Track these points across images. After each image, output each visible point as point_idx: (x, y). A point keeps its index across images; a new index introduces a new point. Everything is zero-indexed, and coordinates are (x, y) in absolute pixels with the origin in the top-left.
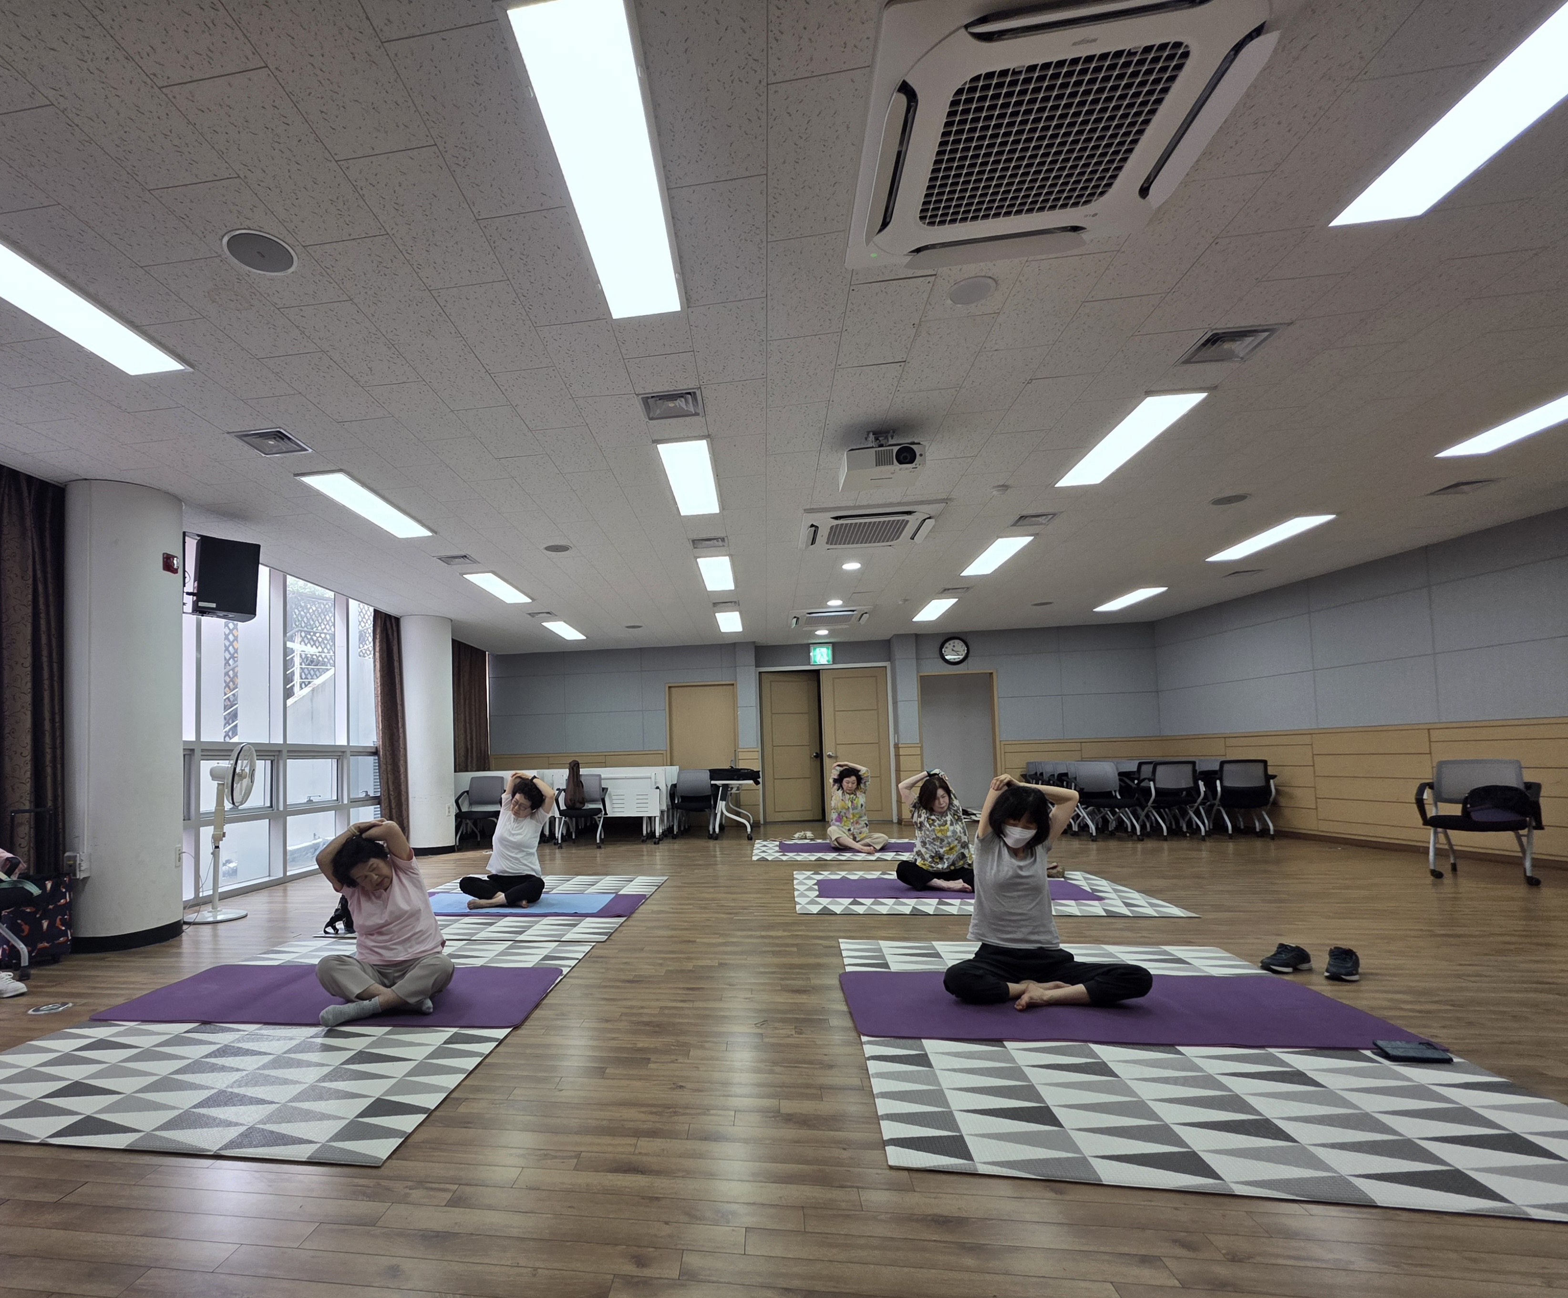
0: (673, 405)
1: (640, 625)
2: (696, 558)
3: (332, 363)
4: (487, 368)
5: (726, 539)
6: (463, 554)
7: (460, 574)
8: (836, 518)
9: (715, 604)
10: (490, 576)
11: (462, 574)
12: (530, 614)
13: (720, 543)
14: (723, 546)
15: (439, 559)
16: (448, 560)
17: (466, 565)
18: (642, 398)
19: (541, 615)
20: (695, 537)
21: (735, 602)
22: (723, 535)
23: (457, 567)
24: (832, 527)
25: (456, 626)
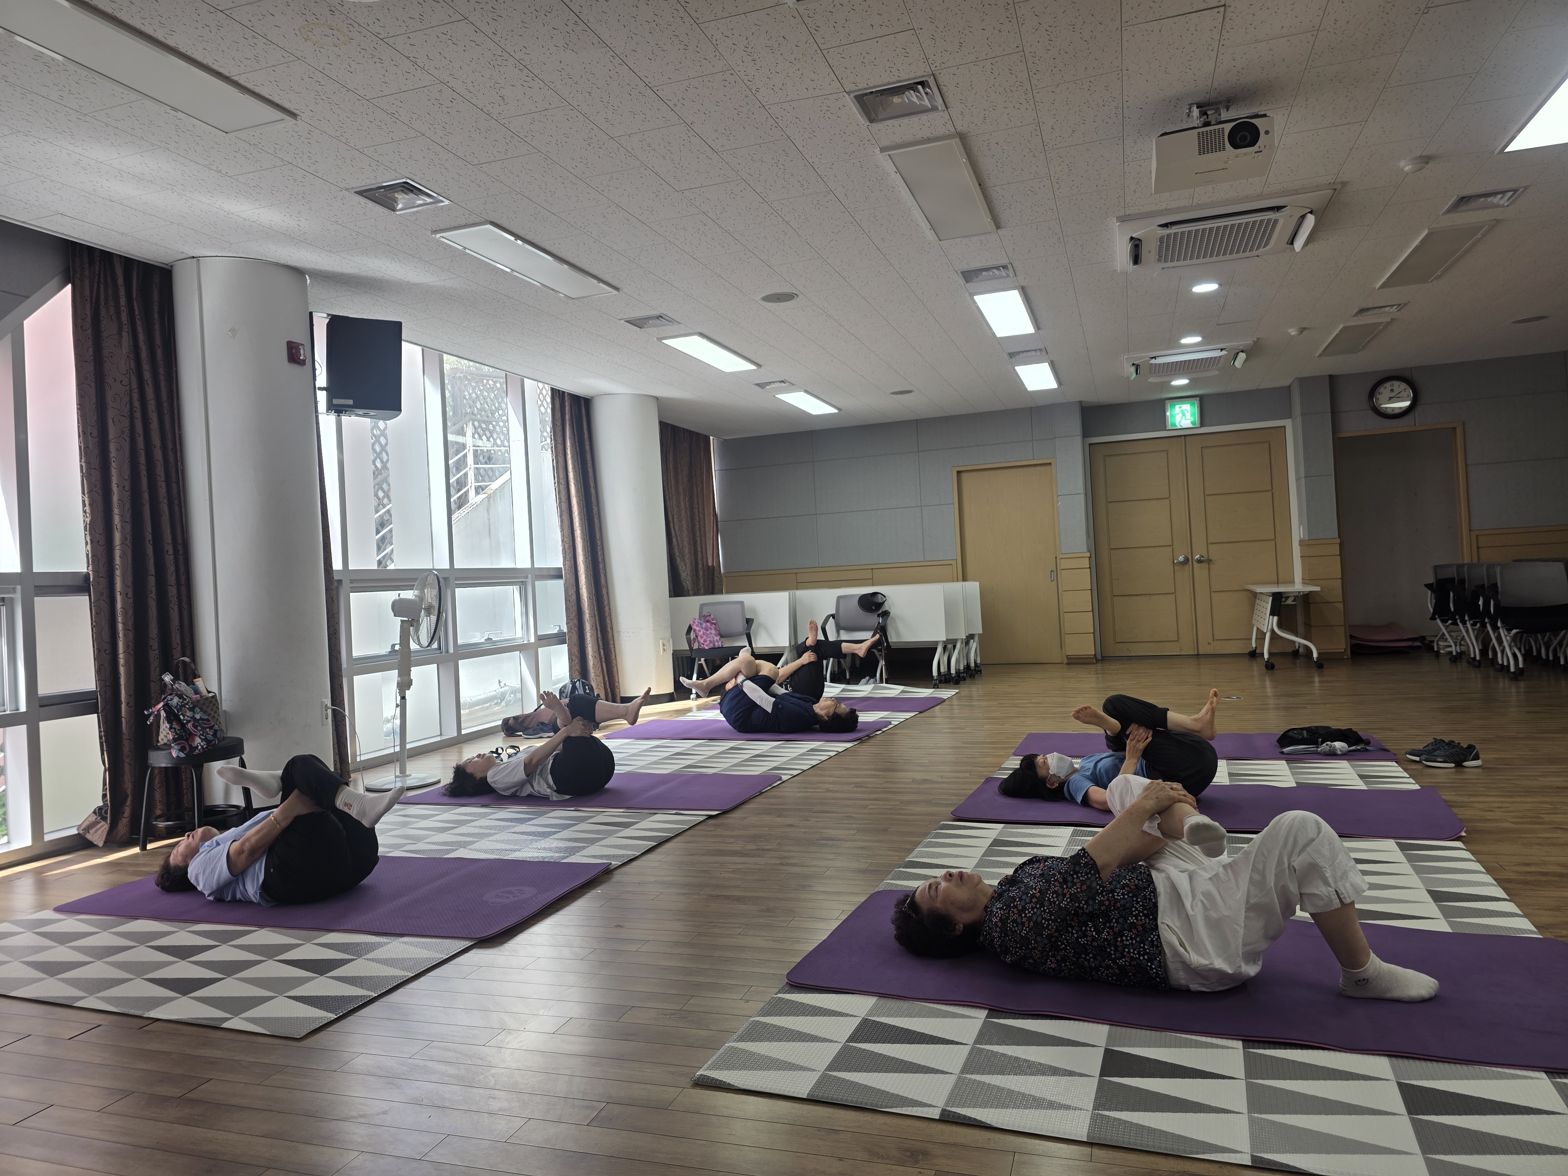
0: (900, 100)
1: (910, 389)
2: (972, 295)
3: (455, 95)
4: (647, 81)
5: (1010, 266)
6: (657, 313)
7: (658, 339)
8: (1166, 225)
9: (1011, 355)
10: (696, 339)
11: (660, 339)
12: (757, 385)
13: (1003, 273)
14: (1008, 276)
15: (628, 322)
16: (639, 323)
17: (664, 328)
18: (855, 97)
19: (773, 386)
20: (966, 268)
21: (1041, 350)
22: (1004, 262)
23: (652, 331)
24: (1161, 240)
25: (661, 404)
